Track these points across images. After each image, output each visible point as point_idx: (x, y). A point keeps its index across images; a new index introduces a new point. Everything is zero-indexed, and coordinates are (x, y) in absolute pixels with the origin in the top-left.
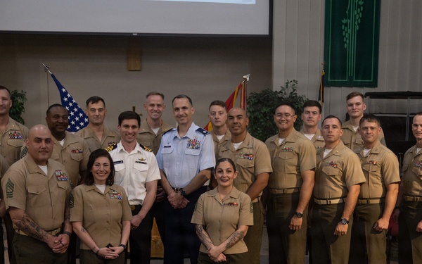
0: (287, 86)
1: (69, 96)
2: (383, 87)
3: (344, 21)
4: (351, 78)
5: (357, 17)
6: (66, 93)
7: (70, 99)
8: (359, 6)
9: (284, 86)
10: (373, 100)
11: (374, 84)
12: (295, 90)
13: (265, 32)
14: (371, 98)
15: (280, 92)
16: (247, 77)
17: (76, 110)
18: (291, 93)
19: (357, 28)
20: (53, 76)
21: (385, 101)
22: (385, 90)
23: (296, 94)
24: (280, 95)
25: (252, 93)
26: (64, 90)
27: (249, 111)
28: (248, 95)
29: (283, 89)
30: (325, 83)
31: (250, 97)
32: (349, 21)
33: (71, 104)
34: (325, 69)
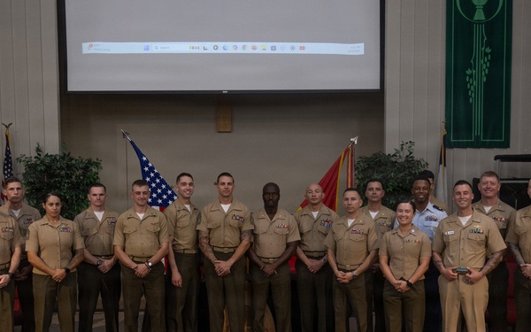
0: (402, 149)
1: (150, 165)
2: (516, 148)
3: (469, 72)
4: (477, 138)
5: (484, 66)
6: (147, 162)
7: (152, 169)
8: (486, 54)
9: (398, 148)
10: (505, 163)
11: (506, 145)
12: (411, 153)
13: (376, 86)
14: (502, 161)
15: (394, 155)
16: (355, 141)
17: (158, 181)
18: (407, 156)
19: (484, 79)
20: (132, 142)
21: (519, 164)
22: (519, 153)
23: (412, 157)
24: (393, 159)
25: (360, 157)
26: (144, 159)
27: (358, 178)
28: (356, 159)
29: (398, 152)
30: (447, 144)
31: (358, 163)
32: (474, 71)
33: (152, 175)
34: (447, 127)
